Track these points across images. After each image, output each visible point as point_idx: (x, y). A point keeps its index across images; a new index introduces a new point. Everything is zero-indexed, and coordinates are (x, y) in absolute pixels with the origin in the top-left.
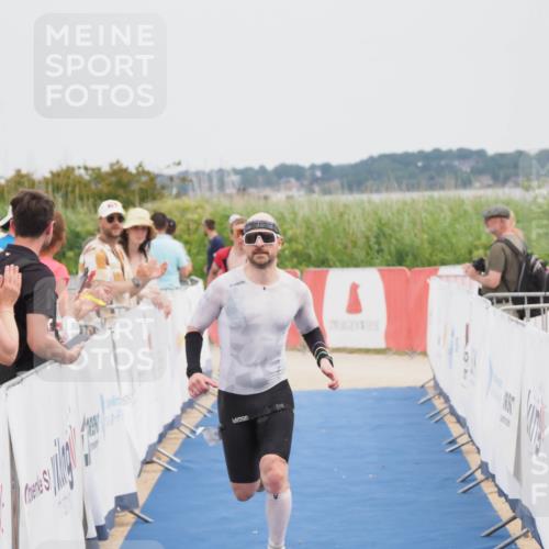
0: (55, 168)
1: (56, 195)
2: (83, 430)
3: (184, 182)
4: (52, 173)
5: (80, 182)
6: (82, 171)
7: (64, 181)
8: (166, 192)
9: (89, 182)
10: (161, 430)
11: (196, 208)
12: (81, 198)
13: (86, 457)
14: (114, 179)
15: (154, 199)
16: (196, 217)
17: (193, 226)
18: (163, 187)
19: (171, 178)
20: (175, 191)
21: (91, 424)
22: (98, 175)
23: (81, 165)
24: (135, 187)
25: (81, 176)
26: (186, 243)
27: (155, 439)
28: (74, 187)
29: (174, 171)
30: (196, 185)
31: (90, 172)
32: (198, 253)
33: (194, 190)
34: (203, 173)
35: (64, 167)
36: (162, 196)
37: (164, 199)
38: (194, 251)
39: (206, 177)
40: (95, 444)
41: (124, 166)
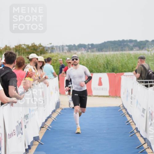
0: (16, 45)
1: (16, 52)
2: (24, 118)
3: (52, 49)
4: (15, 46)
5: (23, 49)
6: (24, 46)
7: (18, 48)
8: (47, 52)
9: (26, 49)
10: (46, 118)
11: (56, 56)
12: (23, 53)
13: (25, 126)
14: (32, 48)
15: (44, 53)
16: (55, 59)
17: (55, 61)
18: (47, 50)
19: (49, 48)
20: (50, 51)
21: (26, 117)
22: (28, 47)
23: (23, 44)
24: (39, 50)
25: (23, 47)
26: (53, 66)
27: (44, 121)
28: (21, 50)
29: (50, 46)
30: (56, 50)
31: (26, 46)
32: (56, 69)
33: (55, 51)
34: (58, 46)
35: (19, 45)
36: (46, 53)
37: (47, 54)
38: (55, 68)
39: (59, 48)
40: (28, 122)
41: (36, 44)
